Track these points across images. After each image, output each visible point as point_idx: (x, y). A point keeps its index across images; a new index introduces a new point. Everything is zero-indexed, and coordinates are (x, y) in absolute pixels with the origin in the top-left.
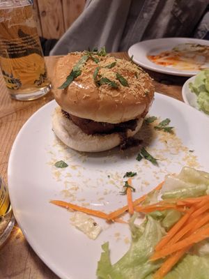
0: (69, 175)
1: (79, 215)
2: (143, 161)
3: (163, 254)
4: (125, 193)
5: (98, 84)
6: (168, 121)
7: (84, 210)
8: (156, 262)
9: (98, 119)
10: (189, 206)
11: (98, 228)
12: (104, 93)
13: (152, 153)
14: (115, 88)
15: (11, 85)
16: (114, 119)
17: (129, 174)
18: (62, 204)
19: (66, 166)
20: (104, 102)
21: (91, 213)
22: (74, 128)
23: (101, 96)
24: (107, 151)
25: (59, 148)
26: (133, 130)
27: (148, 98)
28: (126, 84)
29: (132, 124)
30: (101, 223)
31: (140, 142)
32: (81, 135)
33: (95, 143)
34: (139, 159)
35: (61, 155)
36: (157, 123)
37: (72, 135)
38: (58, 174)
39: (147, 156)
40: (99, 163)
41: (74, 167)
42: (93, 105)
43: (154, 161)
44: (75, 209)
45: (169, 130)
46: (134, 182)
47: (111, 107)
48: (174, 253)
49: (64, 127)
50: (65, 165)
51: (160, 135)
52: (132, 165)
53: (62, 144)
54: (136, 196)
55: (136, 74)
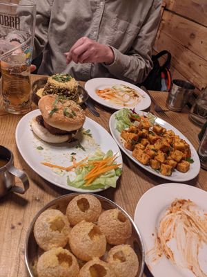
0: (45, 153)
2: (79, 148)
4: (72, 161)
5: (65, 115)
6: (89, 131)
12: (67, 119)
13: (83, 146)
14: (71, 117)
16: (69, 129)
17: (73, 154)
19: (42, 149)
20: (67, 122)
24: (61, 143)
26: (75, 134)
27: (83, 122)
28: (75, 115)
29: (74, 132)
30: (64, 171)
31: (77, 140)
33: (57, 139)
34: (77, 148)
36: (84, 131)
38: (40, 152)
39: (80, 147)
41: (47, 150)
43: (83, 149)
44: (52, 166)
45: (90, 135)
46: (75, 156)
47: (69, 124)
51: (86, 137)
52: (74, 150)
54: (77, 162)
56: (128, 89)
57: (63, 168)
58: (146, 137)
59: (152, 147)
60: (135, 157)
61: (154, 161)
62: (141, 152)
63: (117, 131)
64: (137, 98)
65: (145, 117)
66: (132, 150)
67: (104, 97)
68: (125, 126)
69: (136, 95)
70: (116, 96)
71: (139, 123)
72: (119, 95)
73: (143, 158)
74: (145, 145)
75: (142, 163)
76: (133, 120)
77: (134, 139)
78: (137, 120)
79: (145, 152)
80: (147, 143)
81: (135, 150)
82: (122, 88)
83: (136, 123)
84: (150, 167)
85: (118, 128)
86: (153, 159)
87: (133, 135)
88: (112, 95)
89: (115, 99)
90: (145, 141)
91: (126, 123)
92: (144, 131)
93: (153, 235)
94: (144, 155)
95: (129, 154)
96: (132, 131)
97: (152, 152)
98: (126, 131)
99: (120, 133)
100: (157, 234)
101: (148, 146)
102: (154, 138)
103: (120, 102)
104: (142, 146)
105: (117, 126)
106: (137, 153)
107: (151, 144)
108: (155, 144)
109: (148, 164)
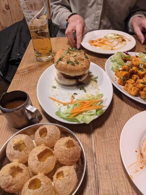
0: (56, 91)
1: (55, 102)
3: (74, 112)
5: (68, 63)
6: (97, 77)
7: (57, 101)
8: (70, 114)
9: (67, 74)
10: (84, 103)
11: (60, 106)
13: (86, 88)
14: (73, 65)
15: (37, 55)
17: (75, 94)
18: (52, 99)
20: (69, 69)
21: (59, 102)
22: (61, 75)
23: (68, 67)
25: (55, 81)
26: (81, 79)
28: (78, 63)
30: (62, 105)
32: (63, 78)
34: (81, 89)
35: (55, 84)
36: (93, 78)
37: (60, 78)
39: (84, 89)
40: (67, 89)
42: (65, 69)
44: (55, 100)
46: (76, 97)
47: (71, 71)
48: (76, 112)
49: (58, 75)
50: (55, 88)
53: (56, 81)
54: (74, 100)
55: (83, 60)
56: (117, 36)
57: (62, 103)
58: (136, 73)
59: (141, 81)
60: (127, 90)
61: (142, 93)
62: (130, 86)
63: (112, 71)
64: (124, 42)
65: (137, 57)
66: (124, 85)
67: (96, 45)
68: (120, 66)
69: (124, 40)
70: (106, 43)
71: (130, 62)
72: (109, 42)
73: (133, 91)
74: (136, 80)
75: (132, 95)
76: (125, 61)
77: (126, 76)
78: (129, 60)
79: (134, 86)
80: (137, 78)
81: (126, 85)
82: (112, 36)
83: (128, 63)
84: (139, 98)
85: (112, 69)
86: (142, 90)
87: (125, 73)
88: (103, 43)
89: (105, 46)
90: (135, 76)
91: (120, 64)
92: (134, 68)
93: (136, 151)
94: (133, 88)
95: (121, 88)
96: (124, 70)
97: (141, 85)
98: (119, 71)
99: (114, 73)
100: (141, 151)
101: (138, 80)
102: (142, 73)
103: (109, 47)
104: (133, 81)
105: (112, 67)
106: (127, 87)
107: (140, 78)
108: (144, 78)
109: (138, 95)
